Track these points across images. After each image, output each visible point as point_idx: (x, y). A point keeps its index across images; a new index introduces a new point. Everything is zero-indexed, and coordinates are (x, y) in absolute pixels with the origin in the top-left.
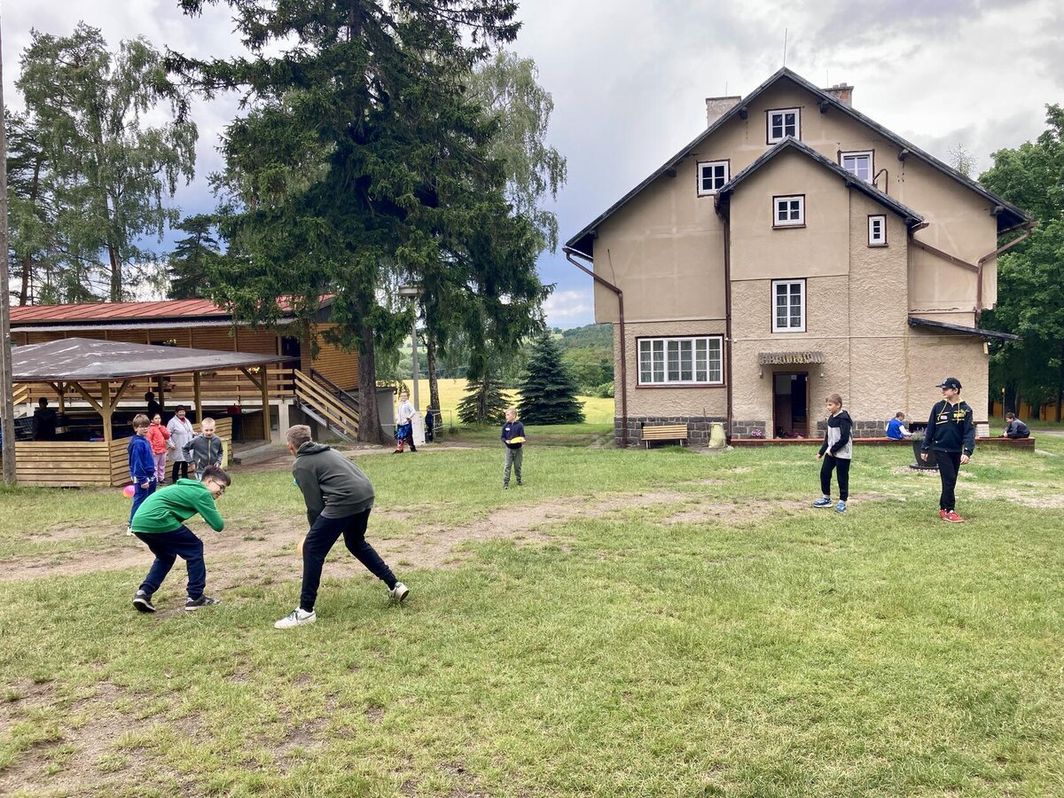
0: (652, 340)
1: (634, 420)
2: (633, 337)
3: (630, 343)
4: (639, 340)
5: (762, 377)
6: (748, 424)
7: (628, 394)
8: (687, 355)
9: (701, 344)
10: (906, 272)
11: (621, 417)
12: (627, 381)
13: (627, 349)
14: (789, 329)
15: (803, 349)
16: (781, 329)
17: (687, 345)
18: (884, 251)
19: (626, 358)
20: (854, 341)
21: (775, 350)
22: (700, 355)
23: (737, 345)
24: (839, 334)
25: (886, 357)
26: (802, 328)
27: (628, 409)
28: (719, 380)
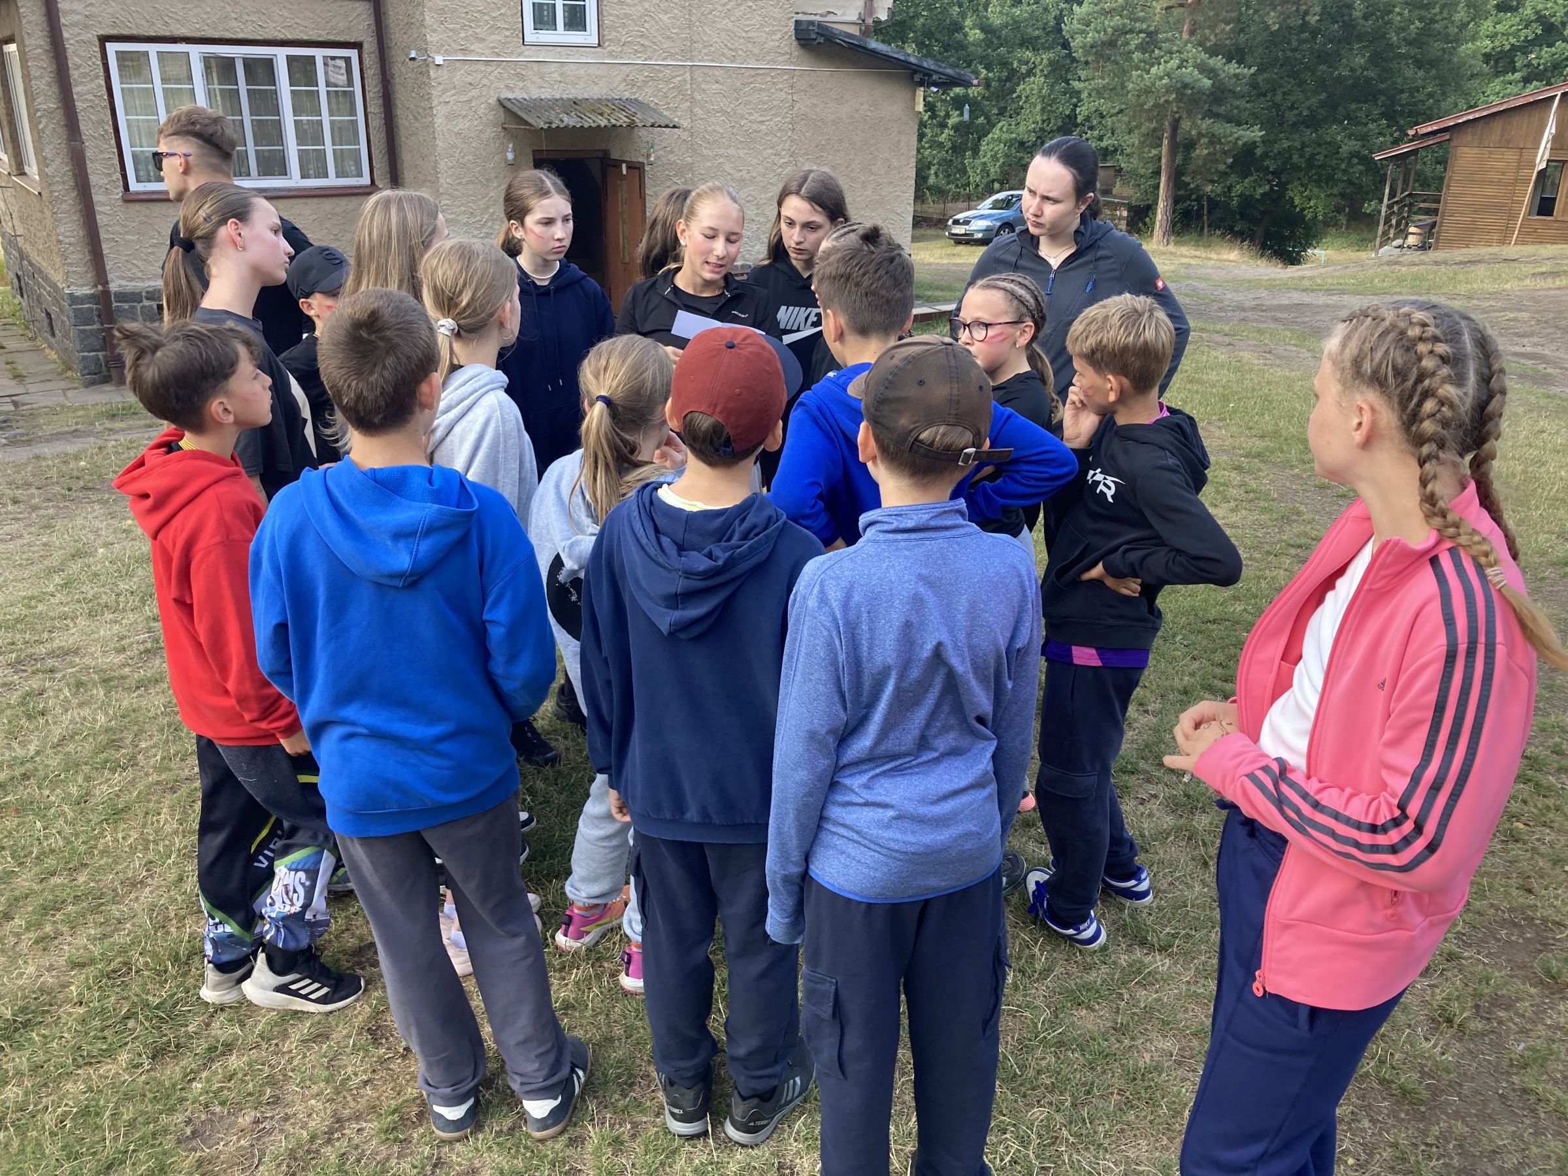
0: (153, 49)
1: (123, 297)
2: (91, 35)
3: (80, 56)
4: (112, 48)
7: (101, 220)
8: (266, 102)
9: (302, 70)
11: (87, 291)
12: (93, 179)
13: (75, 74)
14: (561, 35)
16: (546, 36)
17: (261, 70)
19: (79, 105)
21: (535, 89)
22: (305, 102)
23: (444, 74)
24: (671, 56)
25: (756, 116)
26: (590, 36)
27: (109, 265)
28: (360, 174)
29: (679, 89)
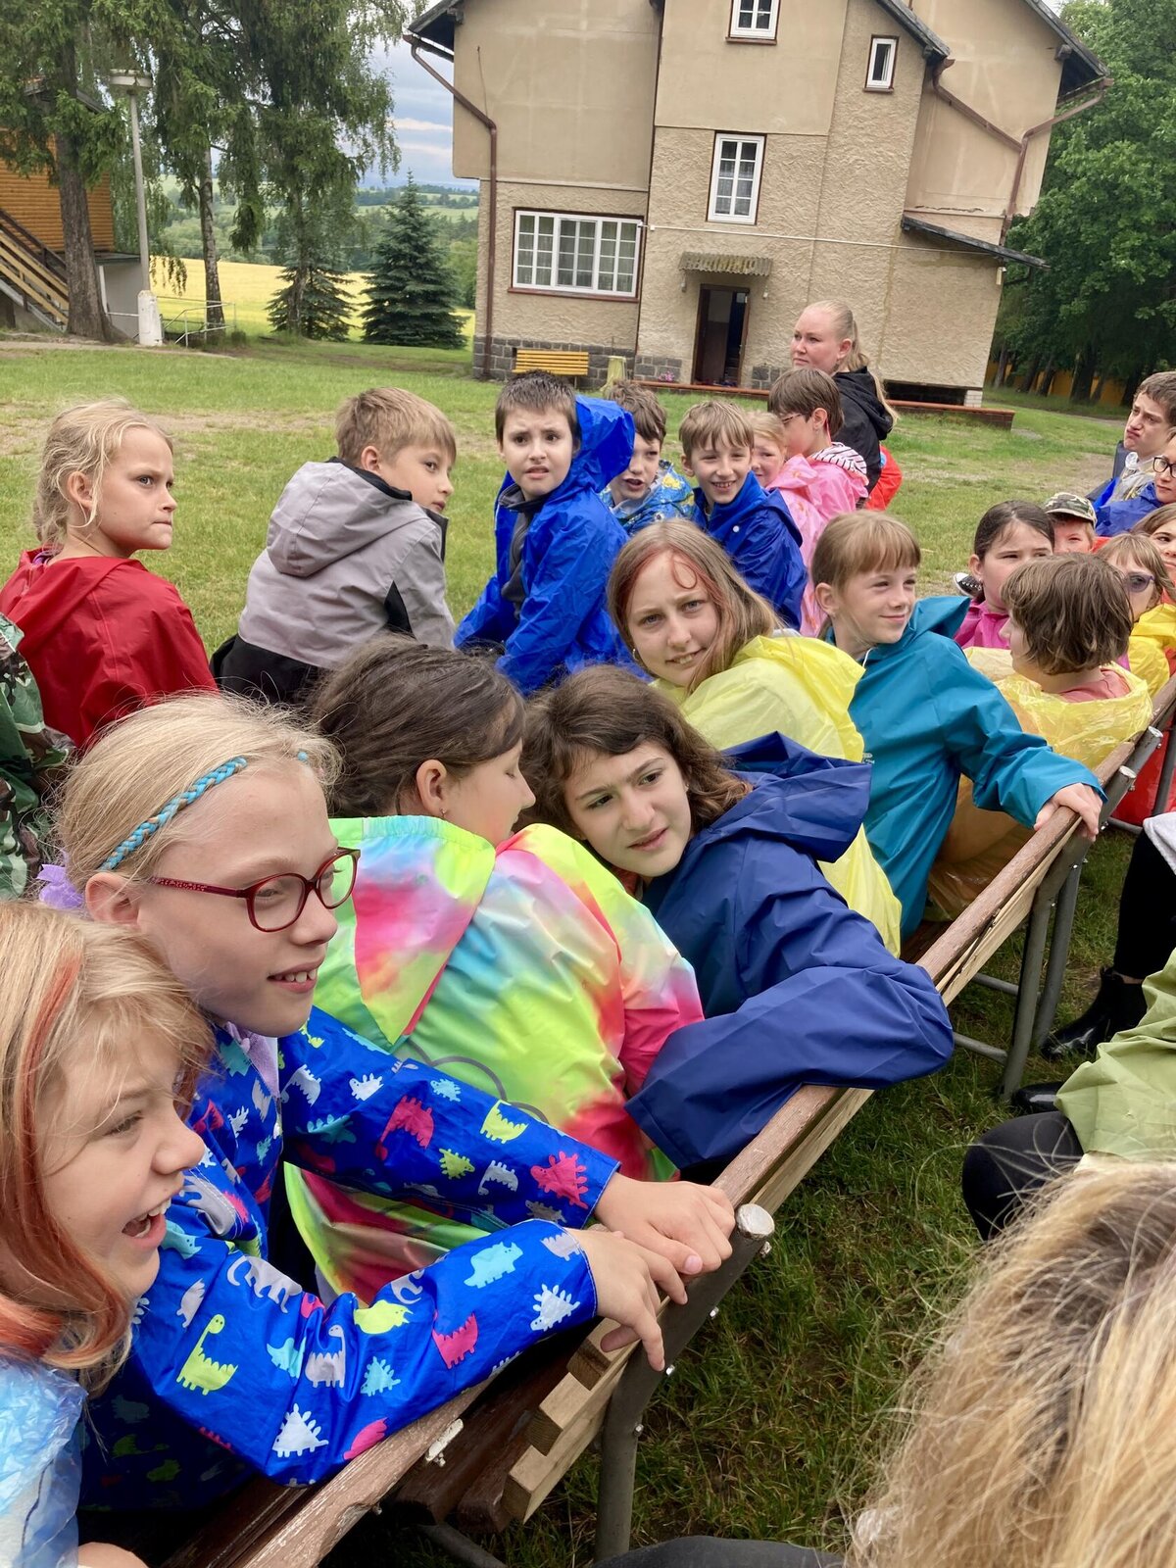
0: (537, 215)
1: (498, 341)
2: (509, 207)
3: (503, 216)
4: (519, 213)
5: (684, 290)
6: (658, 361)
7: (495, 300)
8: (588, 247)
9: (609, 229)
10: (911, 140)
11: (482, 335)
12: (496, 279)
13: (498, 226)
14: (732, 217)
15: (747, 252)
16: (722, 217)
17: (589, 228)
18: (885, 102)
19: (497, 240)
20: (821, 247)
21: (709, 249)
22: (607, 248)
23: (655, 235)
24: (801, 233)
25: (862, 277)
26: (750, 219)
27: (494, 324)
28: (629, 290)
29: (804, 254)
